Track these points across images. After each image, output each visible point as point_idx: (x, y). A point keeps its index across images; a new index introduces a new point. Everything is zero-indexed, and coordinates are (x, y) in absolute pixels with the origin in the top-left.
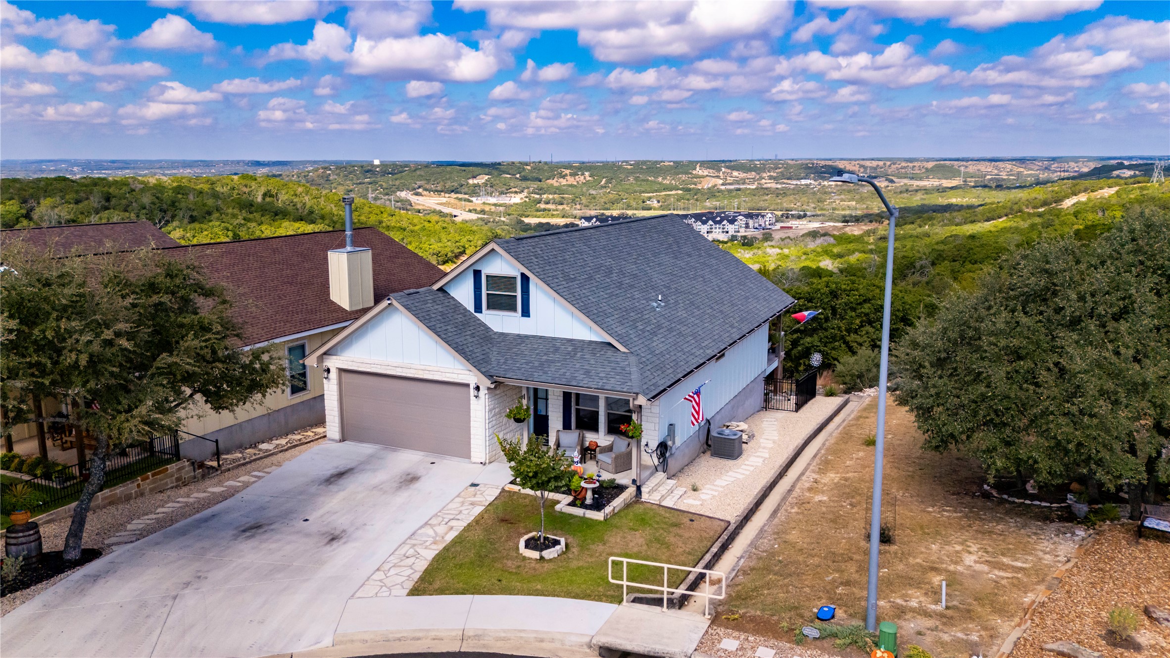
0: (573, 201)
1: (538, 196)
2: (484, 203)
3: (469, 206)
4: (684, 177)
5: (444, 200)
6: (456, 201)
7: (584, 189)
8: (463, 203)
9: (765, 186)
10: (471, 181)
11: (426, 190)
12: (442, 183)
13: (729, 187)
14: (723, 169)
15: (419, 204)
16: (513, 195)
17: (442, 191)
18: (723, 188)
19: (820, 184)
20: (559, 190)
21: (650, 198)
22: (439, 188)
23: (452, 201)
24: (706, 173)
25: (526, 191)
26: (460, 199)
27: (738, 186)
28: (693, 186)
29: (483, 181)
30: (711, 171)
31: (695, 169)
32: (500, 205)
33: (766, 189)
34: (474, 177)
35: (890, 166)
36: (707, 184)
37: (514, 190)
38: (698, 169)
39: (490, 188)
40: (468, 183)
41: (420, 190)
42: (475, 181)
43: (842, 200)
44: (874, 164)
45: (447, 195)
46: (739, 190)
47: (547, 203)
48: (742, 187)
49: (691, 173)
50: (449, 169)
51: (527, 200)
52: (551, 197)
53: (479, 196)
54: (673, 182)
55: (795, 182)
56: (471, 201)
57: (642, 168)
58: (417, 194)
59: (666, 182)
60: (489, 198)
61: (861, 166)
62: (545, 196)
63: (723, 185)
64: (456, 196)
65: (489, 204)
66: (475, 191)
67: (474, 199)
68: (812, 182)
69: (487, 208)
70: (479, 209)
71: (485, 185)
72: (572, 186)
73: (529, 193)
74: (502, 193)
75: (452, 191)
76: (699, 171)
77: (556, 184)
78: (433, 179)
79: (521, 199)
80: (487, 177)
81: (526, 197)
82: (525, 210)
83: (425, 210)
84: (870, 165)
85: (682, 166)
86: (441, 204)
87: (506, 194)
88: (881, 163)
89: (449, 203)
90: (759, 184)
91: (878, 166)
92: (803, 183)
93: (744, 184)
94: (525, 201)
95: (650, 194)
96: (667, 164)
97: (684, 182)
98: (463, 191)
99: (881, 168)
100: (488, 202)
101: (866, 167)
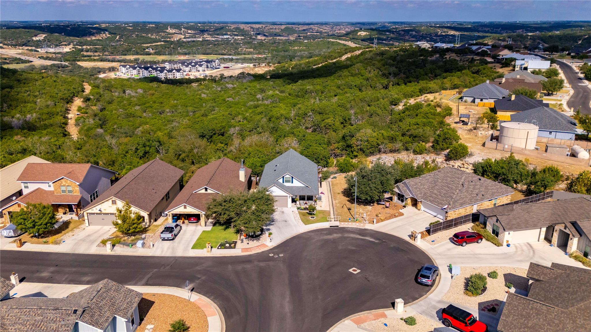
0: (103, 50)
1: (80, 47)
2: (47, 52)
3: (38, 54)
4: (163, 34)
5: (20, 51)
6: (28, 52)
7: (108, 42)
8: (33, 52)
9: (206, 39)
10: (34, 39)
11: (4, 44)
12: (15, 40)
13: (188, 40)
14: (183, 29)
15: (4, 55)
16: (64, 47)
17: (17, 45)
18: (185, 40)
19: (233, 38)
20: (91, 43)
21: (148, 48)
22: (14, 43)
23: (26, 52)
24: (174, 31)
25: (72, 44)
26: (31, 50)
27: (192, 39)
28: (168, 39)
29: (42, 38)
30: (176, 30)
32: (59, 53)
33: (208, 41)
34: (36, 36)
35: (265, 28)
36: (176, 38)
37: (64, 43)
38: (169, 29)
39: (47, 43)
40: (33, 40)
41: (1, 45)
42: (37, 38)
43: (247, 48)
44: (257, 26)
45: (21, 48)
46: (194, 41)
47: (87, 51)
48: (195, 39)
49: (166, 32)
50: (18, 31)
52: (89, 47)
53: (42, 48)
54: (157, 37)
55: (221, 37)
56: (38, 51)
57: (138, 29)
59: (154, 37)
60: (50, 49)
61: (251, 28)
62: (85, 47)
63: (184, 38)
64: (27, 48)
65: (50, 53)
66: (38, 44)
67: (39, 50)
68: (229, 37)
69: (50, 55)
70: (45, 56)
71: (44, 40)
72: (99, 40)
73: (74, 45)
74: (56, 46)
75: (23, 45)
76: (170, 30)
77: (89, 39)
78: (8, 37)
79: (70, 49)
80: (44, 36)
81: (73, 48)
82: (74, 57)
83: (9, 58)
84: (255, 27)
85: (160, 27)
86: (19, 54)
87: (60, 46)
88: (260, 26)
89: (24, 53)
90: (203, 38)
91: (259, 27)
92: (225, 37)
93: (195, 37)
94: (73, 50)
95: (147, 45)
96: (151, 26)
97: (163, 37)
98: (31, 45)
99: (261, 29)
100: (49, 51)
101: (254, 28)
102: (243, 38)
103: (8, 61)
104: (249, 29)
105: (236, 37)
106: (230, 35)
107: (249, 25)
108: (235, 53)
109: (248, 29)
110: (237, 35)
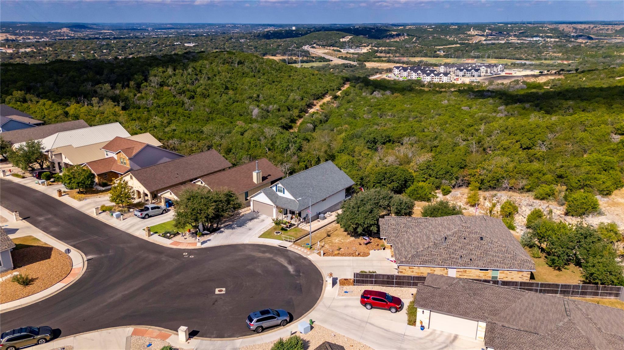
0: (396, 52)
1: (376, 48)
2: (347, 53)
3: (339, 54)
4: (462, 36)
5: (326, 51)
6: (332, 52)
7: (403, 44)
8: (336, 52)
10: (341, 40)
11: (317, 45)
12: (326, 41)
13: (488, 42)
14: (487, 30)
15: (313, 54)
16: (363, 48)
17: (326, 46)
19: (545, 40)
20: (389, 45)
21: (439, 50)
22: (325, 44)
23: (331, 51)
24: (476, 33)
25: (370, 45)
26: (335, 50)
27: (493, 42)
28: (467, 42)
29: (348, 39)
30: (479, 32)
31: (470, 30)
32: (356, 54)
33: (511, 43)
34: (343, 37)
35: (593, 28)
36: (475, 40)
37: (364, 44)
38: (472, 31)
39: (350, 44)
40: (340, 41)
41: (315, 45)
42: (344, 40)
43: (554, 52)
44: (583, 26)
45: (328, 48)
46: (493, 44)
47: (381, 52)
48: (496, 42)
49: (466, 34)
50: (330, 32)
51: (370, 50)
52: (383, 49)
53: (345, 48)
54: (455, 39)
55: (529, 39)
56: (341, 52)
57: (438, 31)
58: (313, 47)
59: (451, 39)
60: (350, 50)
61: (574, 28)
62: (380, 48)
63: (485, 40)
64: (333, 48)
65: (350, 53)
66: (343, 45)
67: (342, 50)
68: (541, 39)
69: (349, 56)
70: (344, 56)
71: (349, 42)
72: (396, 42)
73: (372, 46)
74: (357, 47)
75: (331, 46)
76: (472, 32)
77: (388, 41)
78: (322, 39)
79: (367, 50)
80: (350, 37)
81: (370, 49)
82: (368, 57)
83: (316, 57)
84: (580, 27)
85: (462, 28)
86: (325, 53)
87: (359, 47)
88: (587, 26)
89: (329, 53)
90: (507, 40)
91: (585, 28)
92: (534, 40)
93: (498, 40)
94: (369, 51)
95: (439, 47)
96: (454, 27)
97: (462, 39)
98: (337, 45)
99: (587, 29)
100: (349, 52)
101: (578, 29)
102: (557, 40)
103: (314, 60)
104: (571, 30)
105: (549, 40)
106: (542, 37)
107: (573, 25)
108: (535, 58)
109: (569, 30)
110: (551, 37)
